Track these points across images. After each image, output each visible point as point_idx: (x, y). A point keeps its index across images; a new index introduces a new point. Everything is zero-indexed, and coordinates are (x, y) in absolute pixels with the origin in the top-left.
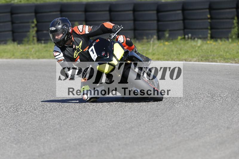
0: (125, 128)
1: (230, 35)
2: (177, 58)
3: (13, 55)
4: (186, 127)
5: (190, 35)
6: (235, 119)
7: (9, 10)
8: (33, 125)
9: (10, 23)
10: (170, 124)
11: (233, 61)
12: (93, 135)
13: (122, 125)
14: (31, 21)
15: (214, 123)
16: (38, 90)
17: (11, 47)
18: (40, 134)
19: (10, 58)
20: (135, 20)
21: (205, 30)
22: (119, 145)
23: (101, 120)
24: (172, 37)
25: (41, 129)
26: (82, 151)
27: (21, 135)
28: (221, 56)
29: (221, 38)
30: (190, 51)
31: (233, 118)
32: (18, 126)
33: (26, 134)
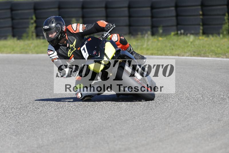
0: (120, 120)
1: (221, 31)
2: (170, 53)
3: (13, 50)
4: (178, 120)
5: (182, 31)
6: (226, 111)
7: (9, 7)
8: (32, 118)
9: (10, 19)
10: (163, 117)
11: (224, 55)
12: (90, 127)
13: (118, 118)
14: (30, 17)
15: (205, 116)
16: (37, 83)
17: (11, 42)
18: (39, 126)
19: (10, 53)
20: (130, 16)
21: (197, 26)
22: (115, 137)
23: (97, 113)
24: (166, 33)
25: (39, 121)
26: (79, 142)
27: (20, 127)
28: (212, 51)
29: (212, 34)
30: (183, 46)
31: (224, 111)
32: (17, 118)
33: (25, 126)
